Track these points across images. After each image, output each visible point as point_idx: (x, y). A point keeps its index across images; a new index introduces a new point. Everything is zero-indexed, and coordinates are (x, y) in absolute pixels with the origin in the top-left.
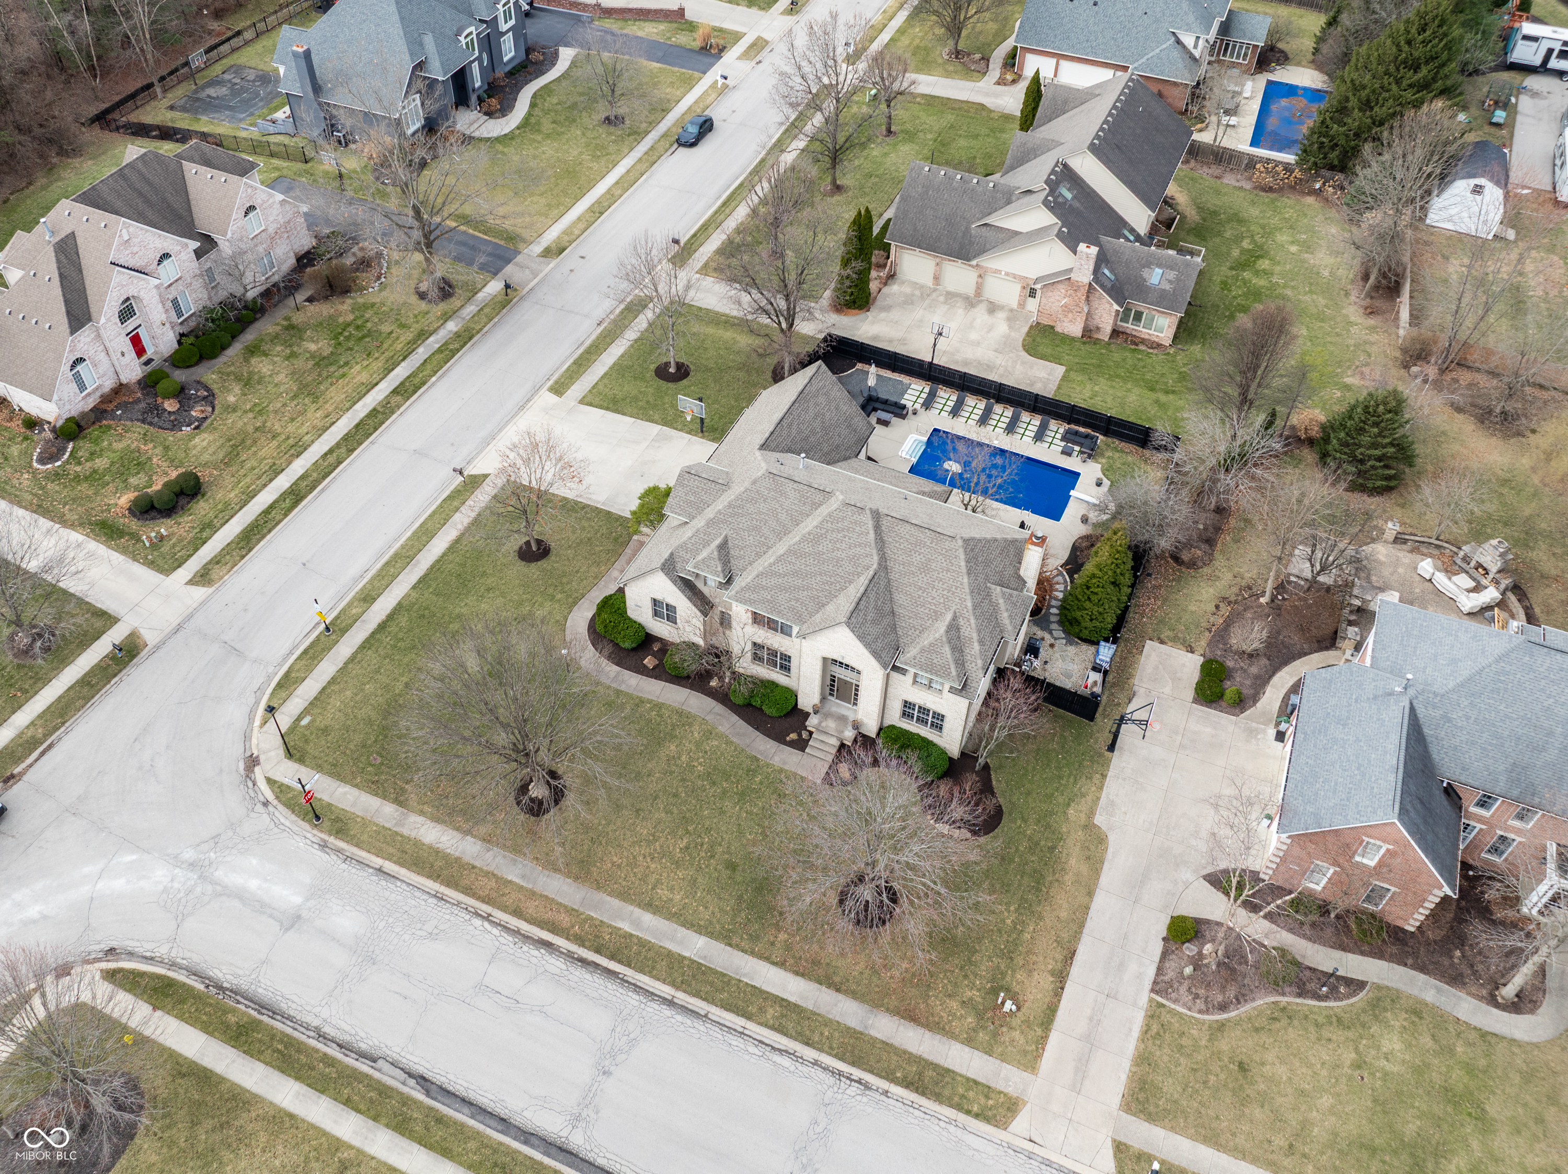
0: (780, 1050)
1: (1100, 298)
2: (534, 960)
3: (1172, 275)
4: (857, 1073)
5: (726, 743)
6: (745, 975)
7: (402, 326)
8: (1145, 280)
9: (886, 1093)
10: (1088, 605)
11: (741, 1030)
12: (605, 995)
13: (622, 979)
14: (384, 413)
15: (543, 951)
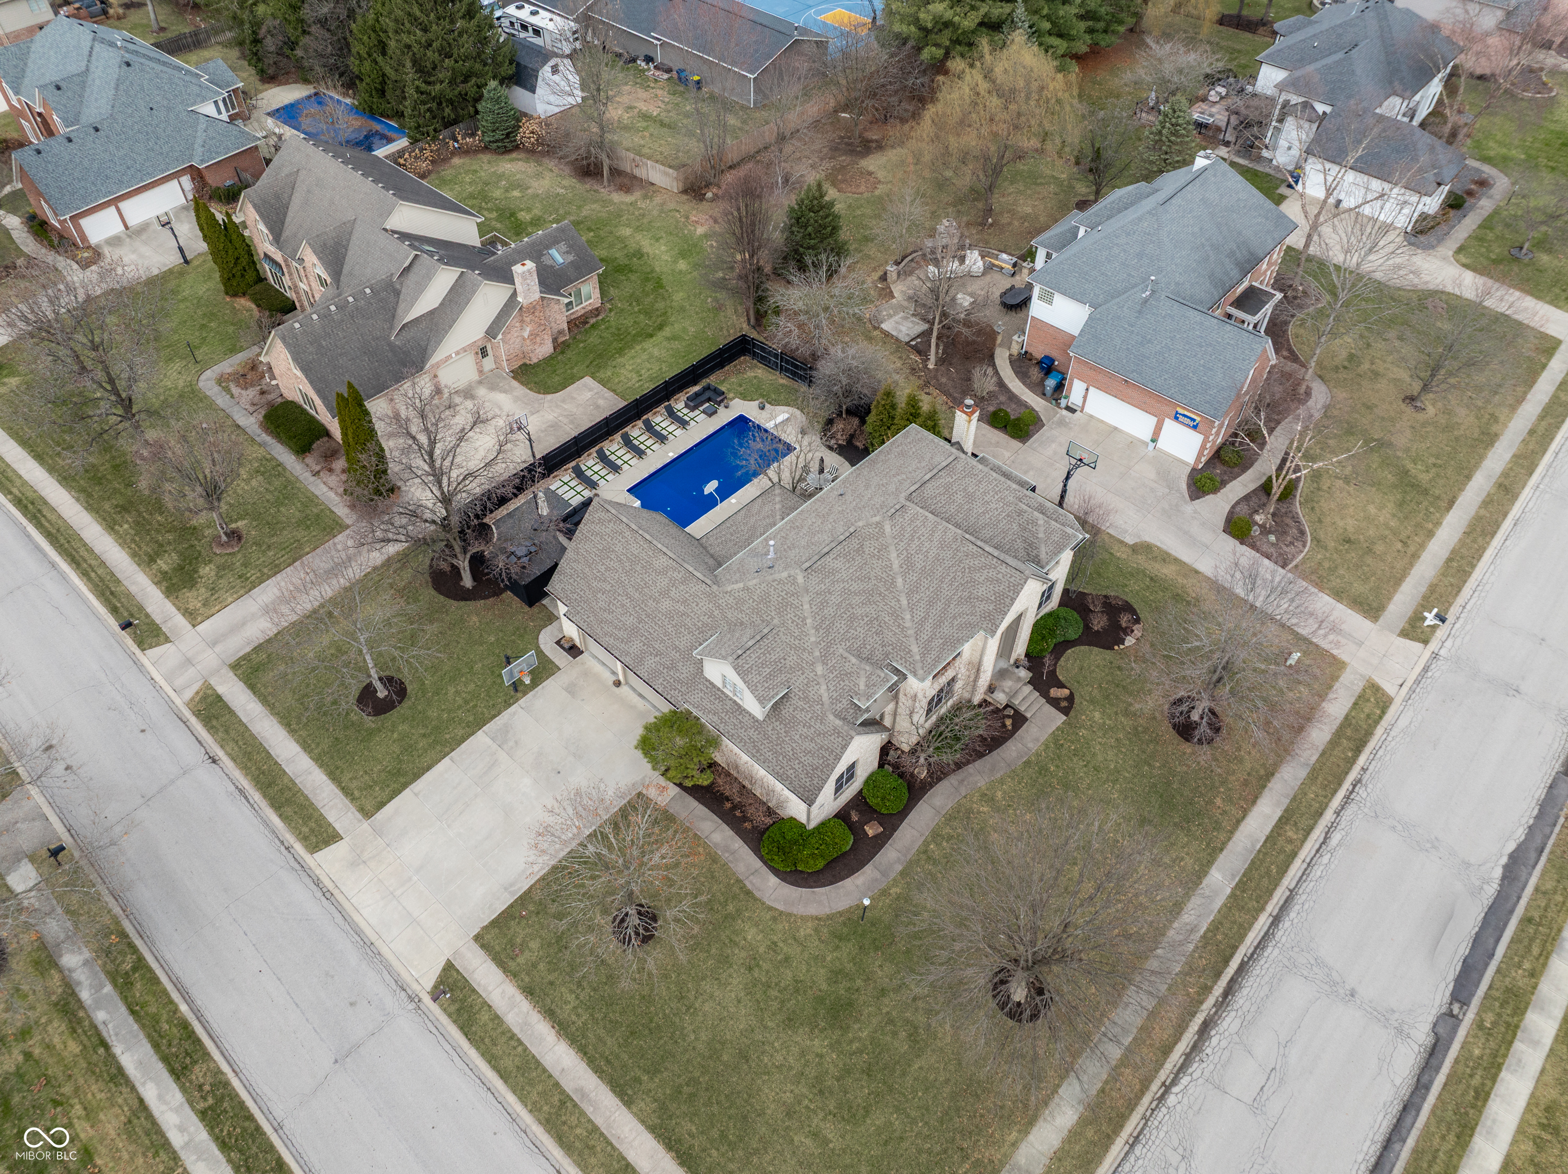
0: (1325, 838)
1: (550, 301)
2: (1224, 1044)
4: (1347, 785)
5: (1002, 784)
6: (1253, 845)
7: (24, 1034)
9: (1364, 770)
11: (1305, 865)
12: (1267, 978)
13: (1249, 959)
14: (220, 1100)
15: (1213, 1033)
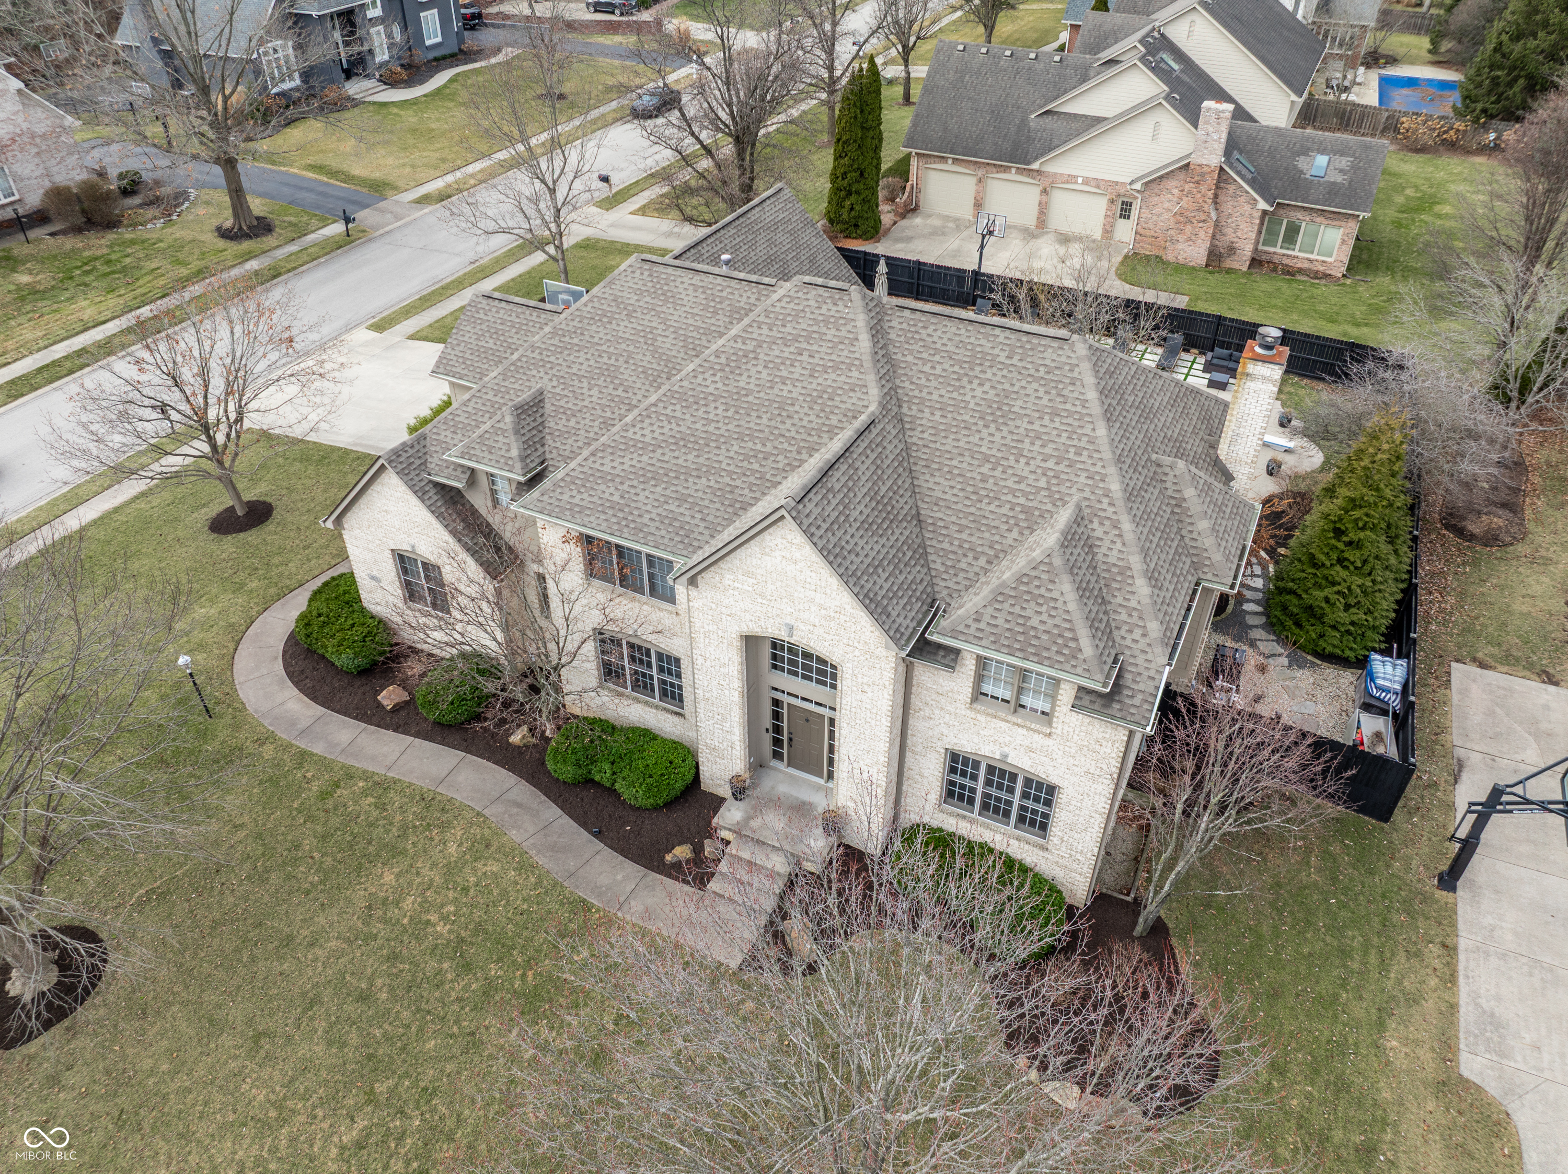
1: (1235, 196)
3: (1344, 162)
5: (519, 869)
8: (1302, 172)
10: (1339, 573)
